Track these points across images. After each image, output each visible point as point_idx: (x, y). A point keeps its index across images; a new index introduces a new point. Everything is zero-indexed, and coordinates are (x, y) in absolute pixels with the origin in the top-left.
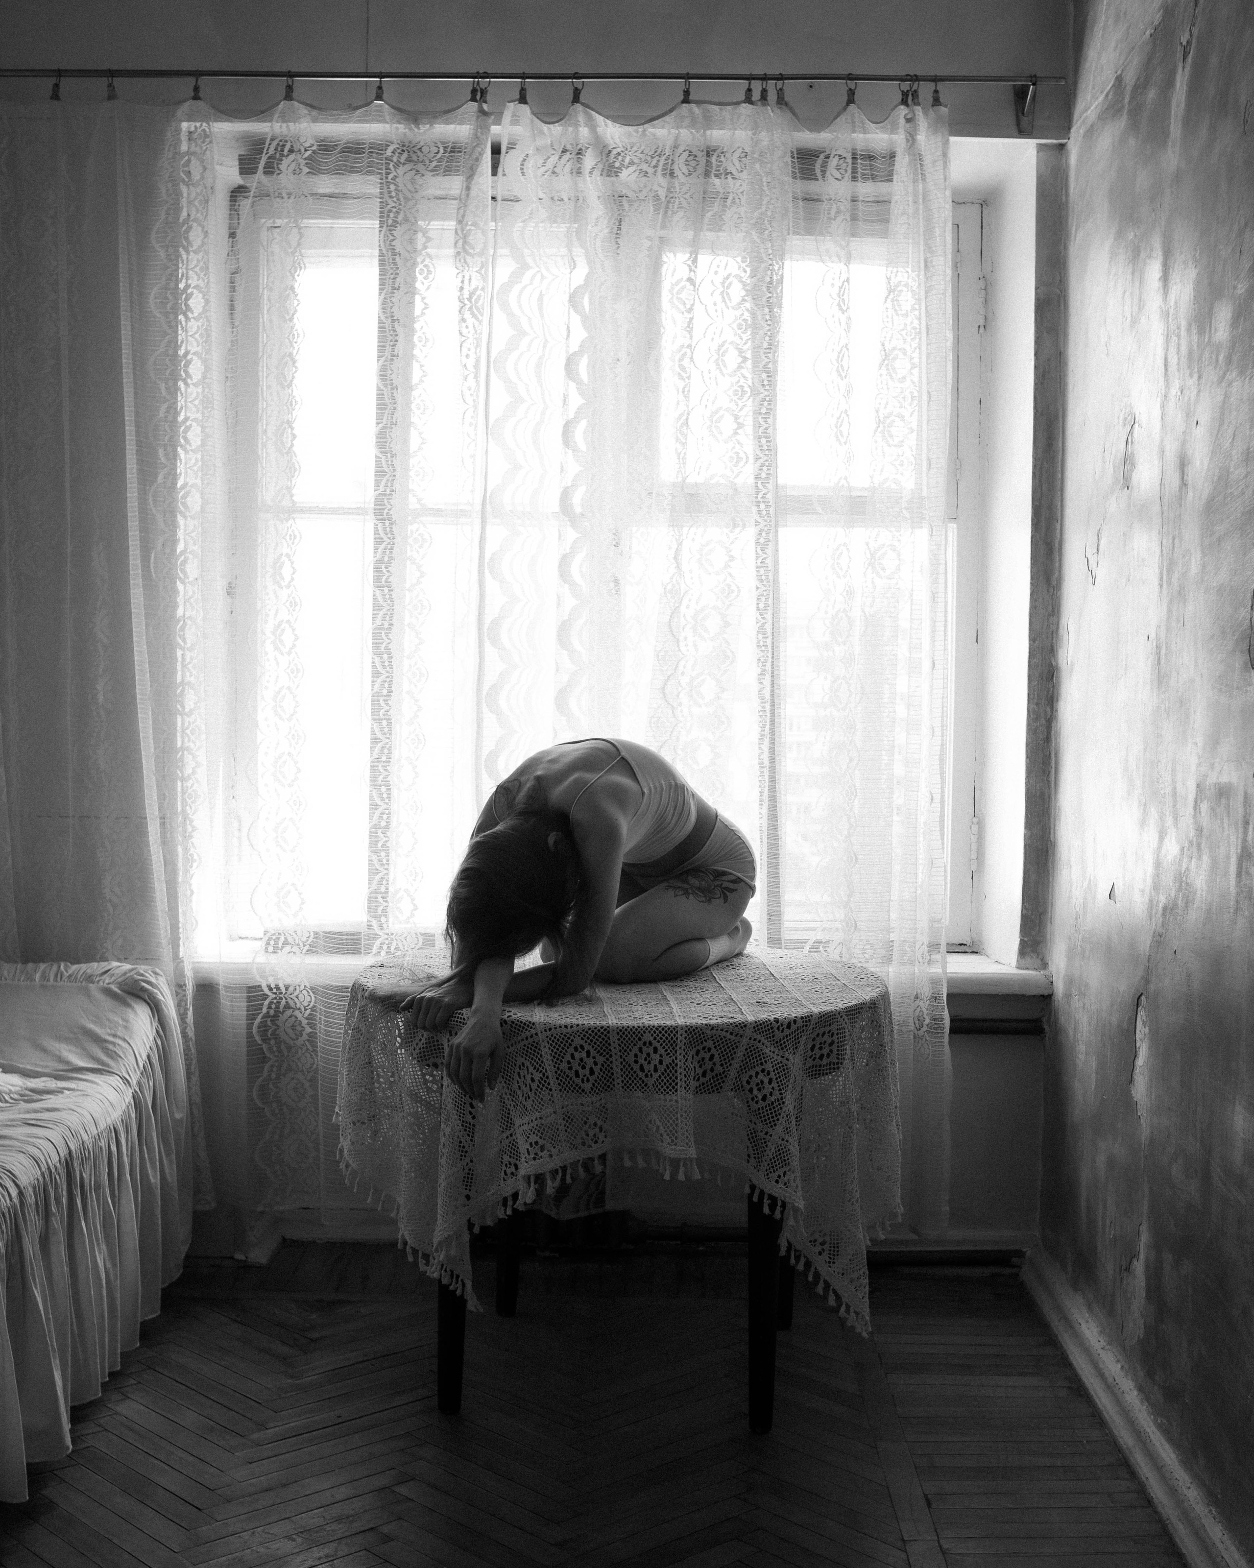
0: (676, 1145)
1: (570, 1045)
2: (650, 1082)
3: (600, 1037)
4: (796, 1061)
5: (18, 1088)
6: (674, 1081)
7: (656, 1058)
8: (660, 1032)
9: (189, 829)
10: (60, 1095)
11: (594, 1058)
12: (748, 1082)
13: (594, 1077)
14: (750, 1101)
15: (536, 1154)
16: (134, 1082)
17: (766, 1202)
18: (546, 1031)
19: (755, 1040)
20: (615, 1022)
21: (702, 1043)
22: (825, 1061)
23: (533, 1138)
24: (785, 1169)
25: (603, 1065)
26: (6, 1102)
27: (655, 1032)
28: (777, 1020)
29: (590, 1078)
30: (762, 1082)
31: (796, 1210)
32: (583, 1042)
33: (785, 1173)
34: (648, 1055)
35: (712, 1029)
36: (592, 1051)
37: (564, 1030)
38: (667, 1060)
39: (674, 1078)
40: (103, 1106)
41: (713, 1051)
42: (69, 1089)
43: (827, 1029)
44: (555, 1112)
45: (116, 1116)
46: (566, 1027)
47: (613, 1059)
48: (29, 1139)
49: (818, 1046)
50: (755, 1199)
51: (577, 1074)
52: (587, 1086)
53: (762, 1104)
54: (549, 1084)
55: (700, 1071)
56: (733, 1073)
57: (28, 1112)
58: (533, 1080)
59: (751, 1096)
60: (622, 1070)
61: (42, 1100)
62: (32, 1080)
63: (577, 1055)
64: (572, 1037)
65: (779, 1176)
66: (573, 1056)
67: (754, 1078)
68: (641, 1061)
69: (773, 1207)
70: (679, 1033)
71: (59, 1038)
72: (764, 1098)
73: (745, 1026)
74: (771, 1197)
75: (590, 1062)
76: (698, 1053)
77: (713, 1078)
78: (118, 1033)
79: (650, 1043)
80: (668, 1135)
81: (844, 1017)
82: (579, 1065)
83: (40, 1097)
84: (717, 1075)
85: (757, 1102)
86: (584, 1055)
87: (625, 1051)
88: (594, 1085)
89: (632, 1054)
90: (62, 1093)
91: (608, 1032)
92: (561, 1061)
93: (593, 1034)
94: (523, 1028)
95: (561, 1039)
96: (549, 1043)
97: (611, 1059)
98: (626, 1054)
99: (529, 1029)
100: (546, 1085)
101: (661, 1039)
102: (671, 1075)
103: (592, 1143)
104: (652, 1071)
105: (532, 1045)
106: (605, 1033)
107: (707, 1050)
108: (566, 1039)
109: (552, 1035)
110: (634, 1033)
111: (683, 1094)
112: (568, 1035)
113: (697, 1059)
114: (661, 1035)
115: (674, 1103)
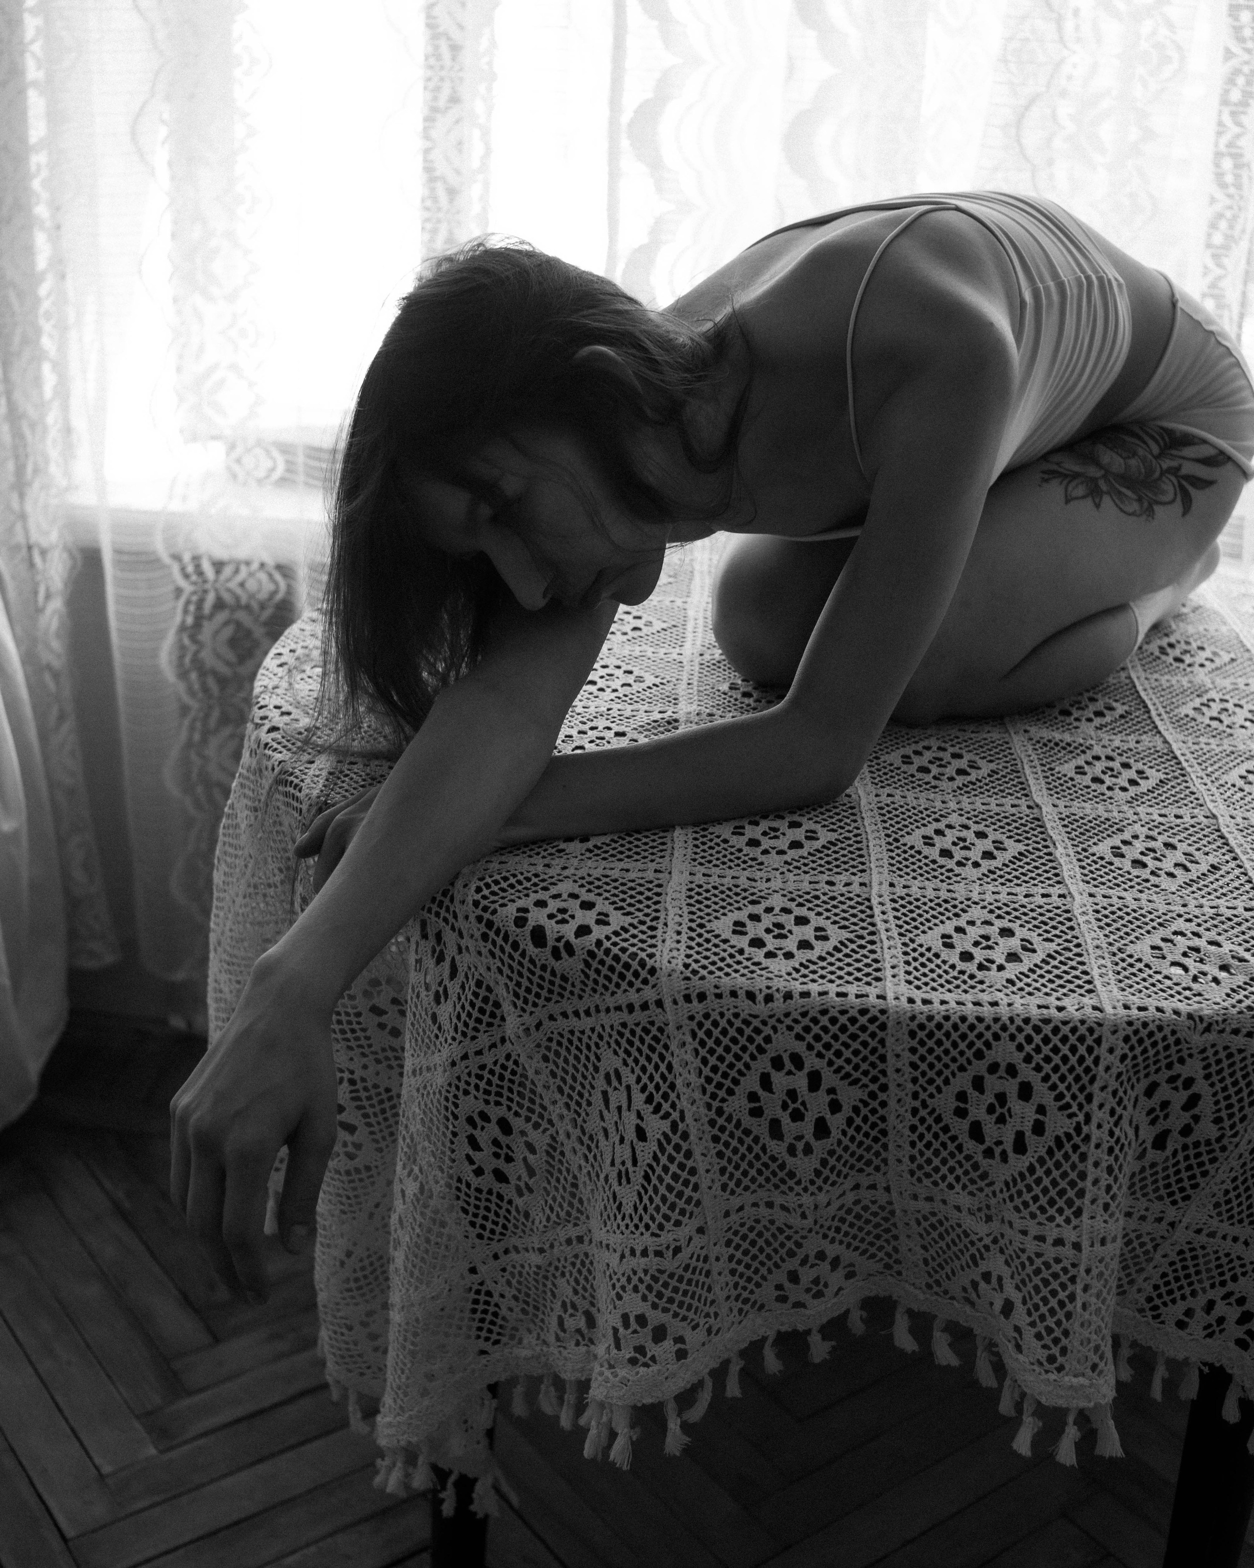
0: (1056, 1367)
1: (761, 1050)
2: (1000, 1173)
3: (854, 1037)
6: (1073, 1184)
7: (1023, 1112)
8: (1046, 1040)
11: (831, 1091)
13: (829, 1143)
15: (641, 1350)
18: (688, 999)
20: (905, 1001)
21: (1169, 1066)
23: (634, 1305)
25: (856, 1110)
27: (1029, 1039)
29: (816, 1145)
32: (800, 1047)
34: (1001, 1098)
35: (1208, 1029)
36: (826, 1073)
37: (745, 1005)
38: (1059, 1123)
39: (1073, 1175)
41: (1200, 1086)
46: (751, 994)
47: (892, 1095)
51: (776, 1131)
52: (804, 1166)
54: (688, 1155)
55: (1148, 1134)
58: (641, 1134)
60: (913, 1129)
63: (779, 1079)
64: (767, 1031)
66: (766, 1082)
68: (978, 1111)
70: (1105, 1046)
75: (817, 1101)
76: (1150, 1092)
77: (1186, 1149)
79: (1012, 1070)
80: (1039, 1336)
82: (785, 1106)
84: (1197, 1144)
86: (801, 1082)
87: (931, 1081)
88: (824, 1163)
89: (950, 1091)
91: (883, 1027)
92: (731, 1092)
93: (834, 1029)
94: (622, 976)
95: (732, 1032)
96: (694, 1035)
97: (882, 1096)
98: (932, 1089)
99: (638, 984)
100: (680, 1158)
101: (1048, 1060)
102: (1066, 1167)
103: (806, 1298)
104: (1008, 1146)
105: (646, 1031)
106: (872, 1028)
107: (1179, 1083)
108: (748, 1031)
109: (707, 1016)
110: (963, 1037)
111: (1099, 1223)
112: (756, 1023)
113: (1146, 1104)
114: (1046, 1050)
115: (1067, 1251)
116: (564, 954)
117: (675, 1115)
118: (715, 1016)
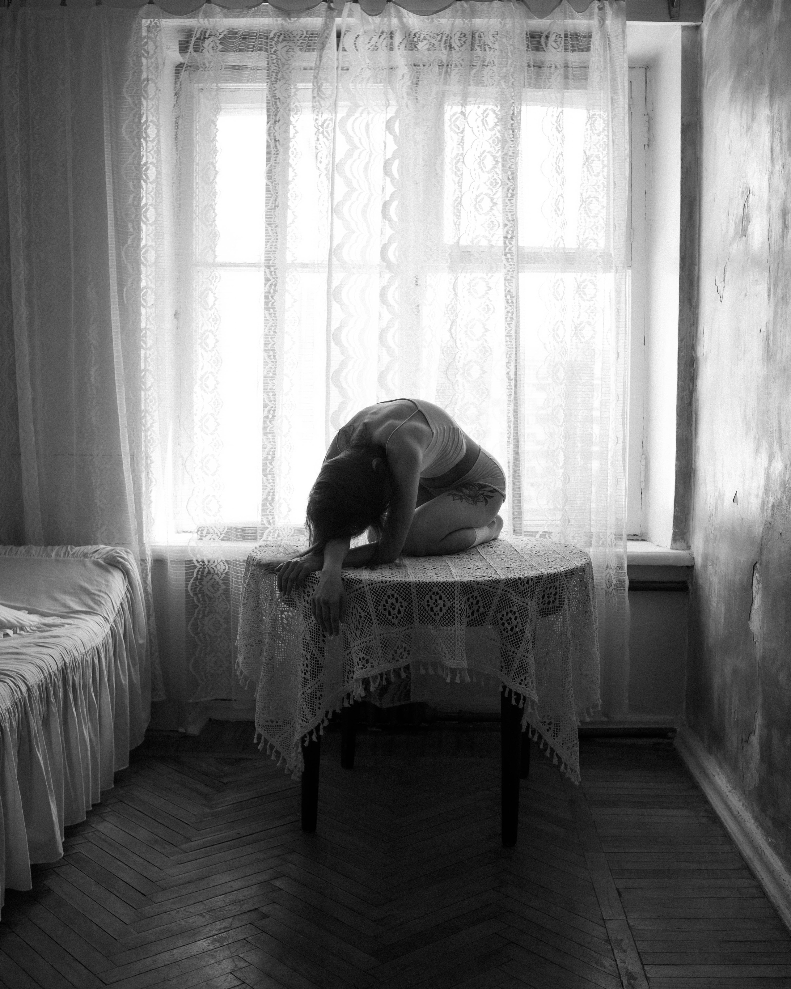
0: (454, 659)
1: (385, 594)
2: (437, 618)
4: (532, 606)
5: (35, 623)
6: (453, 618)
7: (441, 603)
8: (444, 586)
9: (149, 462)
10: (62, 628)
11: (401, 603)
12: (501, 619)
13: (401, 615)
14: (503, 631)
15: (363, 665)
16: (111, 620)
17: (514, 697)
19: (506, 591)
20: (414, 579)
21: (471, 593)
22: (551, 605)
23: (361, 655)
24: (526, 675)
25: (406, 607)
26: (28, 632)
27: (440, 586)
28: (520, 579)
29: (398, 616)
30: (511, 619)
31: (533, 702)
32: (393, 592)
33: (525, 678)
34: (436, 601)
35: (478, 584)
36: (399, 598)
37: (381, 585)
38: (448, 604)
39: (453, 616)
40: (89, 634)
41: (479, 598)
42: (68, 624)
43: (553, 584)
44: (375, 638)
45: (98, 641)
46: (382, 582)
47: (413, 604)
48: (39, 655)
49: (546, 596)
50: (506, 695)
51: (390, 614)
52: (396, 621)
53: (510, 633)
54: (371, 620)
55: (470, 612)
56: (491, 613)
57: (40, 638)
58: (361, 617)
59: (503, 628)
60: (419, 610)
61: (51, 630)
62: (46, 618)
63: (389, 600)
64: (386, 589)
65: (522, 680)
66: (387, 602)
67: (505, 616)
68: (432, 605)
69: (518, 700)
70: (456, 587)
71: (65, 592)
72: (512, 629)
73: (499, 582)
74: (516, 694)
75: (398, 606)
76: (468, 599)
77: (479, 616)
78: (102, 589)
79: (437, 593)
80: (449, 653)
81: (564, 577)
82: (391, 607)
83: (48, 629)
84: (481, 614)
85: (507, 632)
86: (394, 601)
87: (421, 598)
88: (400, 620)
89: (426, 600)
90: (63, 626)
91: (410, 586)
92: (379, 605)
93: (400, 587)
95: (379, 591)
96: (371, 593)
97: (411, 604)
98: (421, 600)
100: (369, 620)
101: (444, 590)
102: (451, 614)
103: (399, 659)
104: (439, 612)
105: (360, 594)
106: (408, 586)
107: (474, 597)
108: (382, 590)
110: (427, 586)
111: (459, 626)
112: (384, 588)
113: (468, 603)
114: (444, 588)
115: (453, 632)
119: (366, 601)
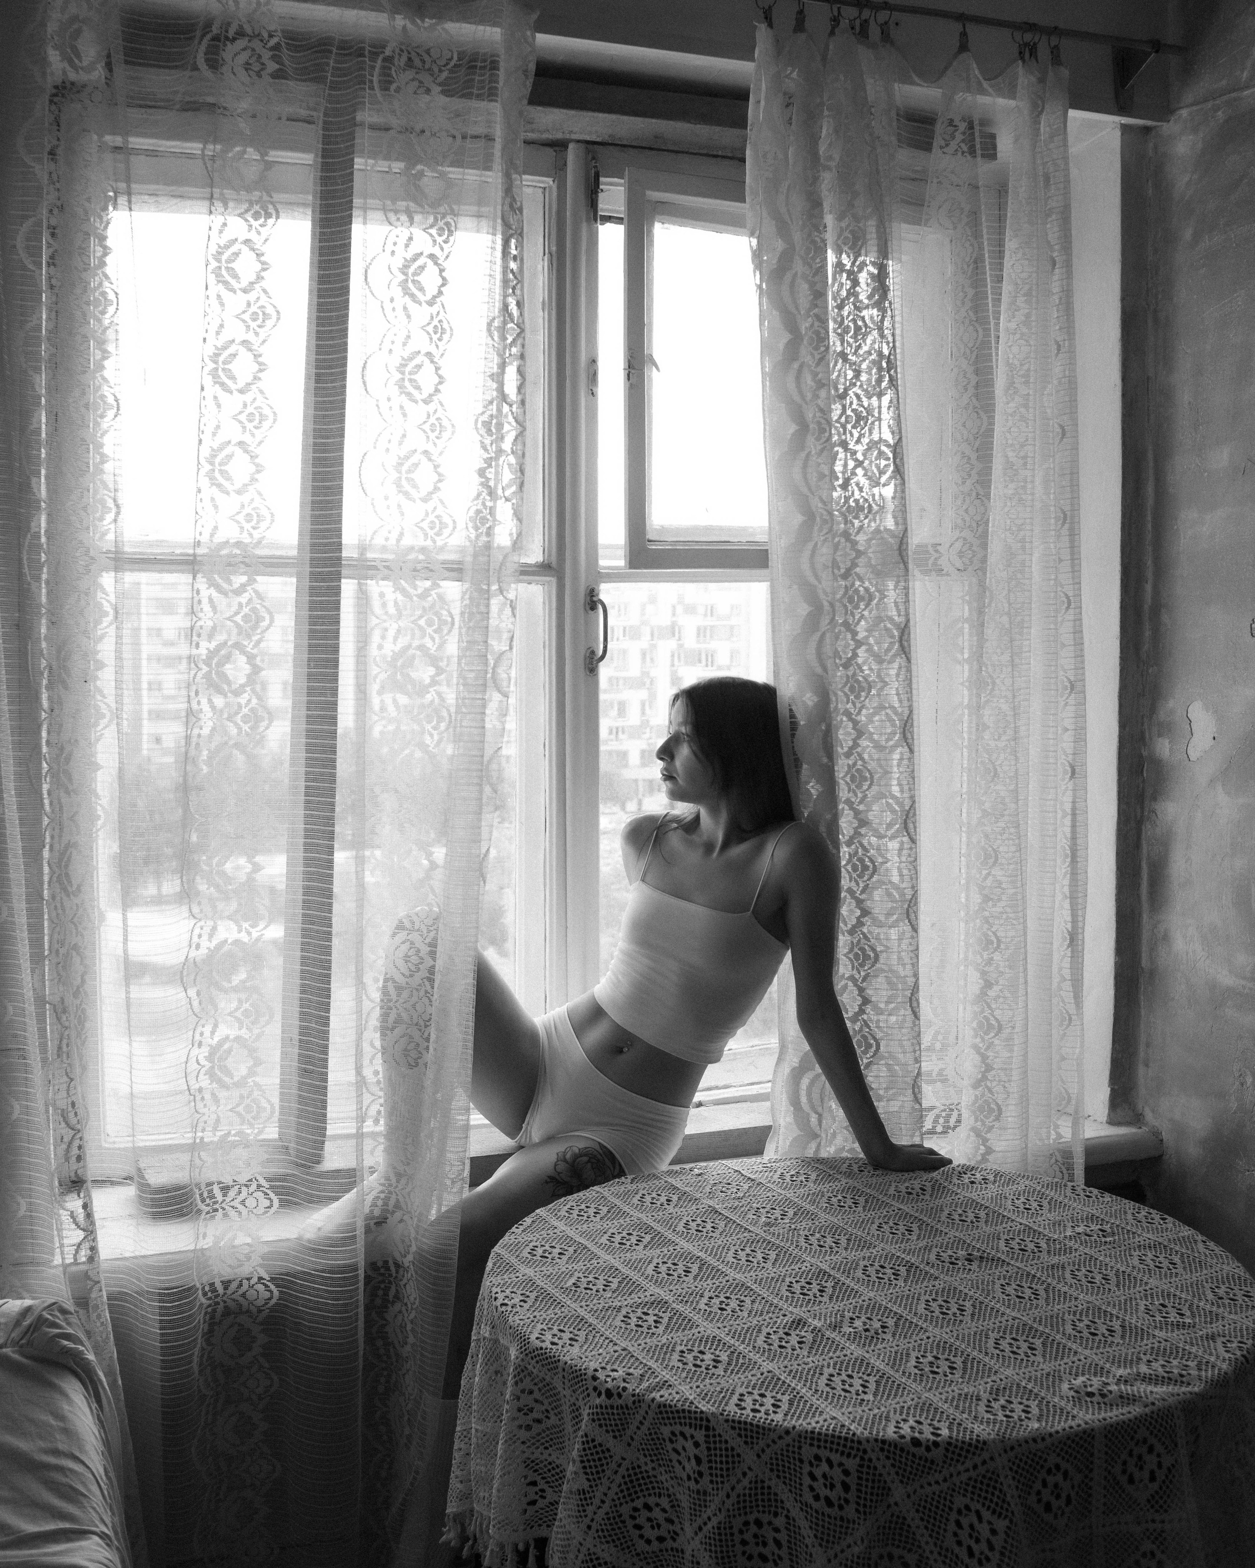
1: (1042, 1467)
11: (1071, 1479)
18: (1005, 1451)
32: (1059, 1460)
46: (1034, 1440)
51: (1048, 1507)
66: (1045, 1484)
82: (1052, 1493)
86: (1059, 1477)
87: (1112, 1459)
89: (1120, 1461)
94: (968, 1451)
96: (1011, 1469)
98: (1113, 1463)
99: (978, 1452)
108: (1036, 1459)
109: (1016, 1458)
112: (1039, 1454)
116: (933, 1448)
117: (1010, 1514)
118: (1019, 1456)
119: (1001, 1491)
